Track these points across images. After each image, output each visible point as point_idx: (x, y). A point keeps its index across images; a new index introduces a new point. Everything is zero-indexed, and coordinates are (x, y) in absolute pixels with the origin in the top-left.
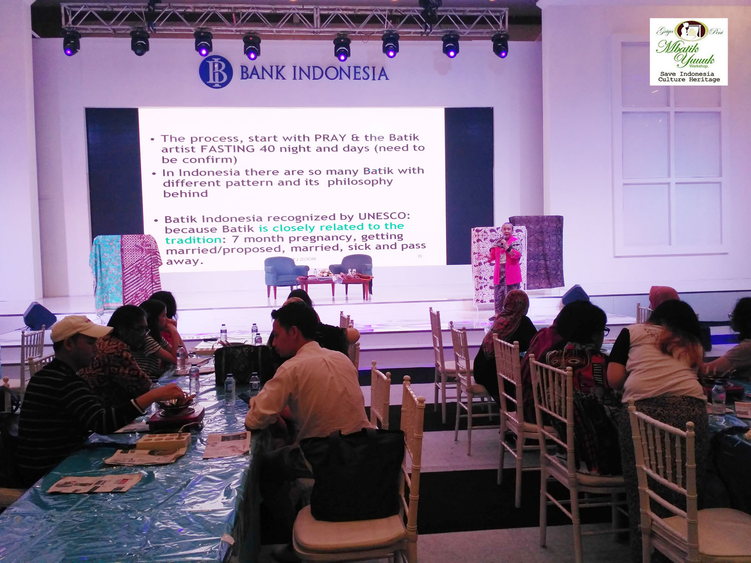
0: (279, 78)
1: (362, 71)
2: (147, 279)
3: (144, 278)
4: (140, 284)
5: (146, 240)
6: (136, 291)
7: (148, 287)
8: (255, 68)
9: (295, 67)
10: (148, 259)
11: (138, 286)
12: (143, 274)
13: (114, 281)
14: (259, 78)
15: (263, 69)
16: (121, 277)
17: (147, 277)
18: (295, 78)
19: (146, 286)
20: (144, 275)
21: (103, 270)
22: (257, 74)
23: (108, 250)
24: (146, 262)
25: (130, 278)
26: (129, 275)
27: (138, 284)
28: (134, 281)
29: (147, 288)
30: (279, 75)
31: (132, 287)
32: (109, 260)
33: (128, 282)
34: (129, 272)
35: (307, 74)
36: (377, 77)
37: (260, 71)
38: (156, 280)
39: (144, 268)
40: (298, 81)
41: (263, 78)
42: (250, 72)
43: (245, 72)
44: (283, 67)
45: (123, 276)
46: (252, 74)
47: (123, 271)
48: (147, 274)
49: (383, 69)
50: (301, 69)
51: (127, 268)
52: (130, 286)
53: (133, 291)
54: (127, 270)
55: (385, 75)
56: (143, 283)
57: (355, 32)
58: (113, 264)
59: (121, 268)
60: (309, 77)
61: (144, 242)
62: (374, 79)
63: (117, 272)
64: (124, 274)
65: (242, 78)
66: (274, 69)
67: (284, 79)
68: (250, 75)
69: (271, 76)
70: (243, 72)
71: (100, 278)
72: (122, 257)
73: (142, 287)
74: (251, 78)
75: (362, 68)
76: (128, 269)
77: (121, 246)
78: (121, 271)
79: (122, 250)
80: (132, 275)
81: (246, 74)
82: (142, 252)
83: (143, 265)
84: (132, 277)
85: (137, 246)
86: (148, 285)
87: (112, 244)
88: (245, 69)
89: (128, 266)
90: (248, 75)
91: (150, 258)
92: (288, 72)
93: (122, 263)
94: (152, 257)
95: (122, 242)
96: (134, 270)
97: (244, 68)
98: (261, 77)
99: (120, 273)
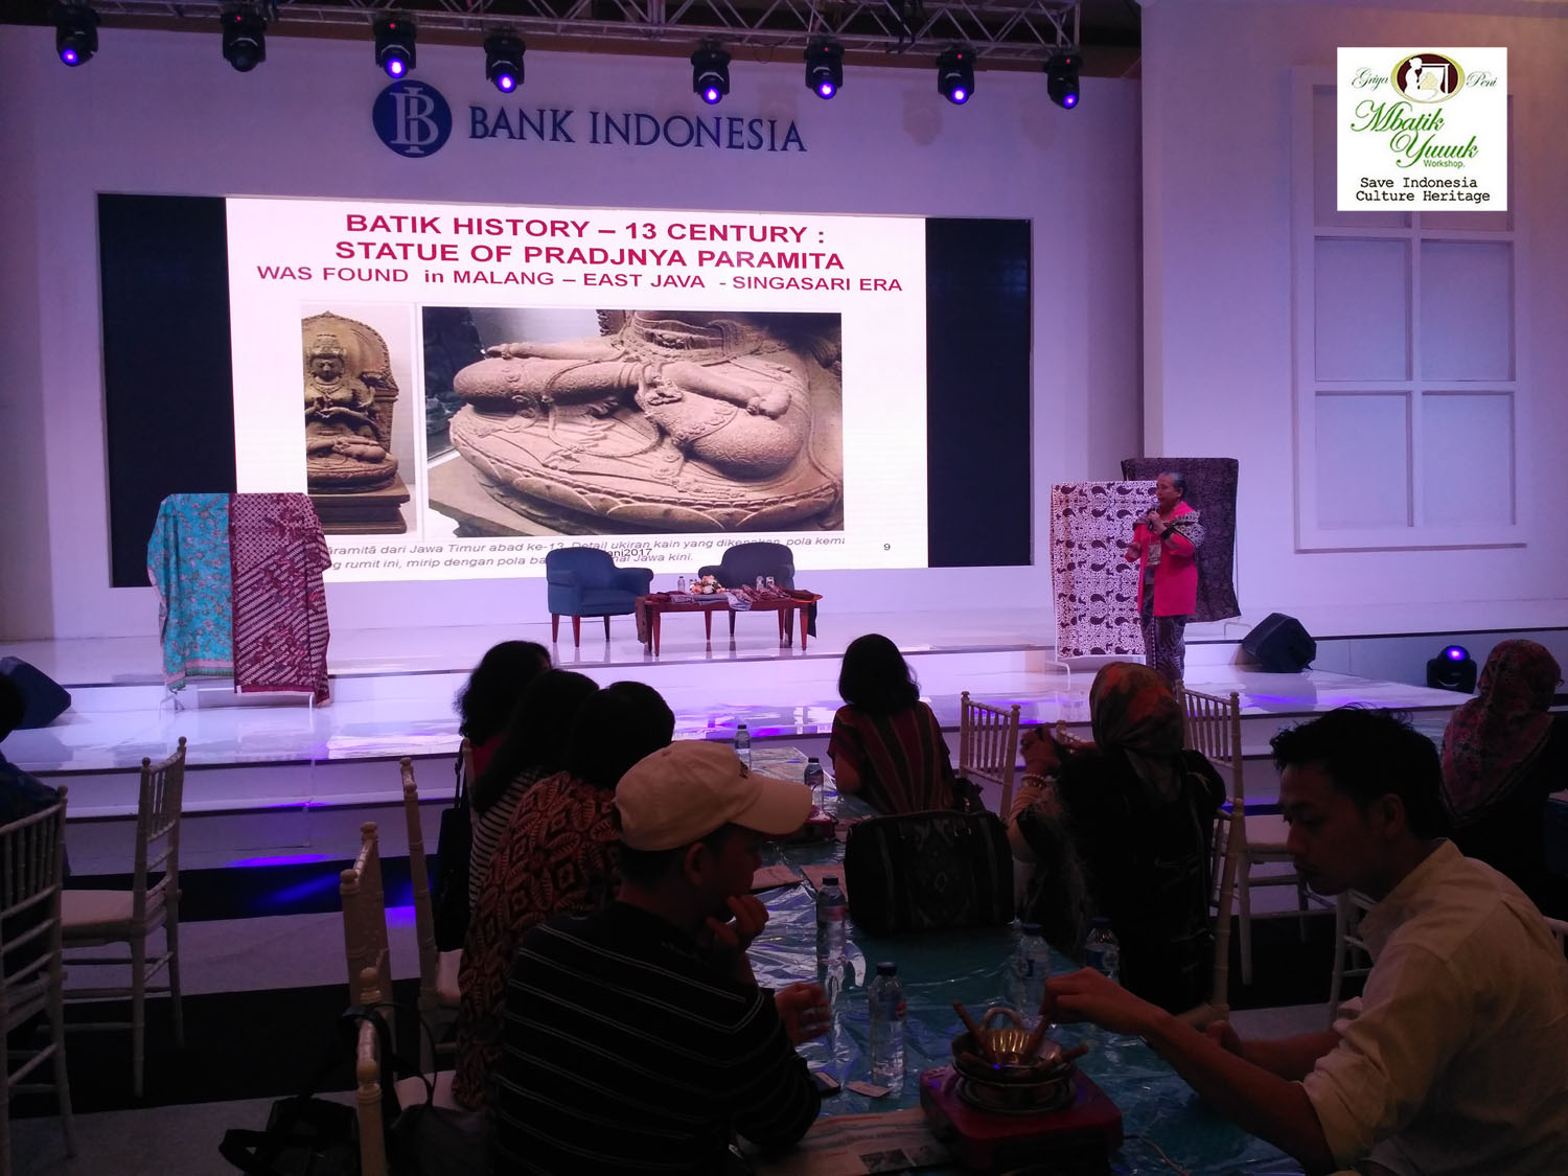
0: (558, 137)
1: (745, 128)
2: (294, 600)
3: (287, 599)
4: (276, 614)
5: (291, 507)
6: (265, 629)
7: (298, 621)
8: (502, 113)
9: (595, 115)
10: (297, 551)
11: (271, 618)
12: (285, 588)
13: (210, 606)
14: (512, 136)
15: (522, 115)
16: (230, 595)
17: (294, 595)
18: (594, 140)
19: (292, 618)
20: (286, 592)
21: (183, 578)
22: (508, 127)
23: (196, 530)
24: (292, 560)
25: (250, 598)
26: (249, 591)
27: (270, 614)
28: (262, 603)
29: (294, 623)
30: (559, 132)
31: (256, 619)
32: (200, 555)
33: (246, 609)
34: (249, 583)
35: (623, 130)
36: (779, 144)
37: (514, 121)
38: (316, 604)
39: (286, 575)
40: (602, 147)
41: (522, 137)
42: (491, 123)
43: (481, 122)
44: (568, 113)
45: (234, 593)
46: (497, 126)
47: (234, 580)
48: (293, 588)
49: (793, 128)
50: (608, 120)
51: (243, 575)
52: (252, 618)
53: (258, 630)
54: (243, 579)
55: (798, 140)
56: (283, 609)
57: (740, 39)
58: (208, 564)
59: (229, 573)
60: (626, 138)
61: (286, 510)
62: (773, 148)
63: (218, 583)
64: (235, 587)
65: (474, 135)
66: (548, 116)
67: (569, 140)
68: (491, 128)
69: (541, 134)
70: (474, 122)
71: (176, 599)
72: (232, 547)
73: (279, 620)
74: (493, 135)
75: (746, 123)
76: (247, 576)
77: (231, 521)
78: (229, 580)
79: (232, 531)
80: (255, 590)
81: (483, 125)
82: (283, 534)
83: (284, 568)
84: (255, 595)
85: (269, 521)
86: (295, 615)
87: (206, 514)
88: (480, 115)
89: (247, 569)
90: (486, 128)
91: (301, 548)
92: (579, 125)
93: (232, 560)
94: (307, 547)
95: (231, 510)
96: (261, 579)
97: (479, 113)
98: (517, 135)
99: (226, 587)
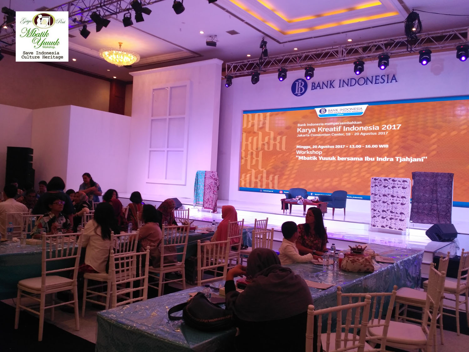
0: (331, 87)
9: (340, 80)
14: (320, 88)
15: (323, 83)
18: (340, 87)
22: (320, 86)
35: (347, 84)
40: (342, 88)
42: (316, 86)
43: (314, 86)
44: (334, 81)
49: (394, 76)
50: (344, 81)
62: (388, 82)
65: (312, 89)
66: (329, 82)
67: (334, 87)
69: (327, 87)
70: (312, 86)
74: (316, 89)
88: (314, 84)
90: (315, 87)
92: (336, 84)
98: (322, 88)
